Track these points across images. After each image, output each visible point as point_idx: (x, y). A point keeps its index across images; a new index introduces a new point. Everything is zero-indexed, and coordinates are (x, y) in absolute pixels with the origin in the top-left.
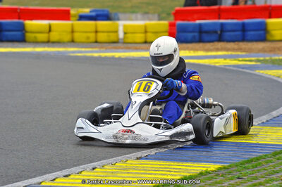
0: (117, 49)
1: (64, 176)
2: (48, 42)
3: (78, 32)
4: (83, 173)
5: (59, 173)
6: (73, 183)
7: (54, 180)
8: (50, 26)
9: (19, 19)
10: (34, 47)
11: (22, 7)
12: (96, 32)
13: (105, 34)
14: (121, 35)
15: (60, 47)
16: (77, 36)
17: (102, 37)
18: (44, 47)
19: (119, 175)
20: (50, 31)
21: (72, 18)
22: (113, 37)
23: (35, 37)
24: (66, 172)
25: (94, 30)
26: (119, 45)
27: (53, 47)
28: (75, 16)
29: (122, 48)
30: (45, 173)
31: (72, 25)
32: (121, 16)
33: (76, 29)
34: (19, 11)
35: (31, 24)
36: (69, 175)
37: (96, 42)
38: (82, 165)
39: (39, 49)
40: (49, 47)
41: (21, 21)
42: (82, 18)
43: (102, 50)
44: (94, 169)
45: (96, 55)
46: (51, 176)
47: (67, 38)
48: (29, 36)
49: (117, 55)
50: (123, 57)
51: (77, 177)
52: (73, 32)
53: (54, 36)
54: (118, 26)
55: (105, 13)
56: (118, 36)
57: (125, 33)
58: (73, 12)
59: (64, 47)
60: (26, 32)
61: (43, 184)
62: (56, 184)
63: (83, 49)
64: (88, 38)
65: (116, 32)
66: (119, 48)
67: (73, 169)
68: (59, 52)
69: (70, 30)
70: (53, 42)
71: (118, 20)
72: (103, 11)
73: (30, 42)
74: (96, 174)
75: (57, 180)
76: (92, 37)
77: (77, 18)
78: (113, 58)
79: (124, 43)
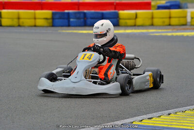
0: (185, 30)
1: (149, 119)
2: (135, 26)
3: (156, 18)
4: (162, 117)
5: (144, 116)
6: (154, 124)
7: (142, 120)
8: (136, 15)
9: (115, 9)
10: (125, 30)
11: (118, 1)
12: (170, 18)
13: (177, 19)
14: (189, 19)
15: (143, 29)
16: (156, 21)
17: (174, 21)
18: (132, 29)
19: (188, 119)
20: (136, 17)
21: (152, 8)
22: (182, 21)
23: (126, 23)
24: (150, 116)
25: (168, 16)
26: (187, 27)
27: (139, 29)
28: (154, 6)
29: (190, 29)
30: (135, 116)
31: (152, 13)
32: (189, 5)
33: (155, 16)
34: (115, 4)
35: (123, 13)
36: (152, 118)
37: (170, 25)
38: (160, 111)
39: (129, 31)
40: (135, 29)
41: (116, 11)
42: (159, 7)
43: (174, 30)
44: (169, 114)
45: (169, 34)
46: (140, 118)
47: (148, 22)
48: (122, 22)
49: (185, 34)
50: (190, 36)
51: (157, 119)
52: (152, 18)
53: (139, 21)
54: (186, 13)
55: (178, 3)
56: (186, 20)
57: (192, 18)
58: (153, 4)
59: (147, 29)
60: (120, 19)
61: (134, 123)
62: (143, 124)
63: (160, 31)
64: (164, 22)
65: (185, 17)
66: (188, 29)
67: (155, 114)
68: (143, 33)
69: (150, 16)
70: (139, 26)
71: (187, 8)
72: (176, 2)
73: (122, 26)
74: (171, 118)
75: (143, 121)
76: (167, 21)
77: (156, 7)
78: (182, 36)
79: (191, 25)
